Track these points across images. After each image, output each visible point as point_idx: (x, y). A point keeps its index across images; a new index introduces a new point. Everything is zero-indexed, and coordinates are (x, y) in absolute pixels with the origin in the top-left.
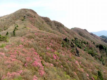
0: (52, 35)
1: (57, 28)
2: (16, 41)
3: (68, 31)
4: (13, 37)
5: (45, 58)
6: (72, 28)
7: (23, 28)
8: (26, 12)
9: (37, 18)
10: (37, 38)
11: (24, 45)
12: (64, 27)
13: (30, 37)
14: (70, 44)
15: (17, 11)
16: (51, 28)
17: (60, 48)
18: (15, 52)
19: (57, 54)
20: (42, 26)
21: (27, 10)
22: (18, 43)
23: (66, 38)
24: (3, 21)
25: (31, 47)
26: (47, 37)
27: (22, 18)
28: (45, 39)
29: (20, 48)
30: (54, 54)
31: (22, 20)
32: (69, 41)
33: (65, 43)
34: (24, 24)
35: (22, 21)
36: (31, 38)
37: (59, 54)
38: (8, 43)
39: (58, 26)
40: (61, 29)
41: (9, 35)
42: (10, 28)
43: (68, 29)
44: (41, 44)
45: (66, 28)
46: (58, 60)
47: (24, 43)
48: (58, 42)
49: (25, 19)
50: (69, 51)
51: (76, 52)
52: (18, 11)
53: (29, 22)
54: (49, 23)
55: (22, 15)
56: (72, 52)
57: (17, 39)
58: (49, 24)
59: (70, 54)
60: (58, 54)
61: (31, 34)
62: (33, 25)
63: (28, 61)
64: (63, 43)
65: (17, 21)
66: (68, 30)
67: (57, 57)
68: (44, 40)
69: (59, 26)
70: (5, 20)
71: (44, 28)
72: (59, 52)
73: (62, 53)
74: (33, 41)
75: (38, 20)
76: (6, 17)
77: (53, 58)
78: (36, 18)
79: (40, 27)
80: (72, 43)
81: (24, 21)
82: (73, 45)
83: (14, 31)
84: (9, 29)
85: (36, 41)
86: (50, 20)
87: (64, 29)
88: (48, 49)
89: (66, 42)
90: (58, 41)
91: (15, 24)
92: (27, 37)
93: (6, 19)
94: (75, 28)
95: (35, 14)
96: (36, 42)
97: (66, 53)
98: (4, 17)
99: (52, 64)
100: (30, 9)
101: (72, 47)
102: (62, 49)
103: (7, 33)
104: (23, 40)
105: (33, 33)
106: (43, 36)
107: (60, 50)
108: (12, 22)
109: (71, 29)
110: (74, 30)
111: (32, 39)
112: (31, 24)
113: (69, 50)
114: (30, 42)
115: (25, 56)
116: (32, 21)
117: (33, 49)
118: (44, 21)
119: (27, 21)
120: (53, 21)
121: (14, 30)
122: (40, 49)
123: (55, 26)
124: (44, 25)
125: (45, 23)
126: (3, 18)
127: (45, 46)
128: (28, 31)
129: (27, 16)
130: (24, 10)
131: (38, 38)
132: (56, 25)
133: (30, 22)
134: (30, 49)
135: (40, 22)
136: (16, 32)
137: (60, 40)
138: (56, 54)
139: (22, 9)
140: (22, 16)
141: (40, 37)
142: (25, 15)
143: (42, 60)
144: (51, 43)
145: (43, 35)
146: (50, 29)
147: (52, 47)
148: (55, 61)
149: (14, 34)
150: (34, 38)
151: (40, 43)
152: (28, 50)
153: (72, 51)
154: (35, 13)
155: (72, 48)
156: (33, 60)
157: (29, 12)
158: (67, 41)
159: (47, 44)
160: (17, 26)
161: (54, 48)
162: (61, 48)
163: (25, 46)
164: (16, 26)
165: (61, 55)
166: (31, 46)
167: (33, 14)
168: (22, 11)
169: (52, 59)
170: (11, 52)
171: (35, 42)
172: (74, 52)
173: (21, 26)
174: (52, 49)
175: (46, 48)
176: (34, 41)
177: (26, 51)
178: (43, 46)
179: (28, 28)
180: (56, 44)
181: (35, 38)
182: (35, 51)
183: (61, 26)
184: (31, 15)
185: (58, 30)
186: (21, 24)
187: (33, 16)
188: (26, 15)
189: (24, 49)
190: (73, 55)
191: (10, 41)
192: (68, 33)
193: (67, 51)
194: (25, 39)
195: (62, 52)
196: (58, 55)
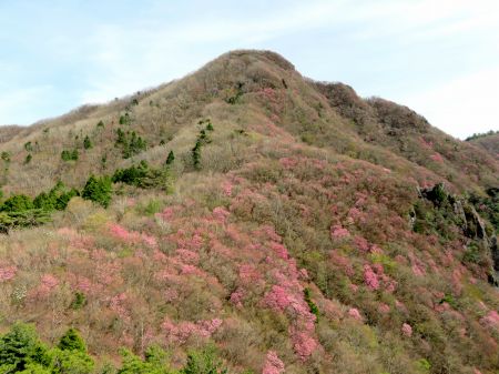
0: (360, 171)
1: (390, 134)
2: (200, 191)
3: (447, 148)
4: (189, 175)
5: (321, 277)
6: (475, 137)
7: (232, 137)
8: (248, 63)
9: (294, 91)
10: (292, 179)
11: (235, 212)
12: (426, 132)
13: (259, 177)
14: (456, 217)
15: (211, 64)
16: (359, 133)
17: (400, 236)
18: (196, 236)
19: (384, 266)
20: (316, 124)
21: (251, 58)
22: (211, 198)
23: (437, 187)
24: (158, 106)
25: (262, 218)
26: (337, 179)
27: (232, 93)
28: (325, 185)
29: (217, 224)
30: (371, 263)
31: (231, 101)
32: (452, 201)
33: (429, 214)
34: (237, 117)
35: (228, 106)
36: (265, 181)
37: (393, 264)
38: (169, 198)
39: (395, 124)
40: (412, 139)
41: (178, 164)
42: (182, 136)
43: (448, 139)
44: (306, 209)
45: (441, 133)
46: (386, 293)
47: (234, 200)
48: (391, 206)
49: (241, 98)
50: (449, 255)
51: (491, 262)
52: (216, 61)
53: (259, 110)
54: (349, 110)
55: (232, 78)
56: (466, 260)
57: (206, 181)
58: (348, 117)
59: (458, 272)
60: (387, 262)
61: (262, 163)
62: (277, 123)
63: (247, 281)
64: (418, 213)
65: (207, 106)
66: (449, 146)
67: (385, 278)
68: (324, 190)
69: (399, 123)
70: (164, 101)
71: (323, 133)
72: (393, 255)
73: (408, 259)
74: (274, 193)
75: (298, 99)
76: (167, 90)
77: (362, 281)
78: (288, 92)
79: (307, 131)
80: (469, 216)
81: (237, 105)
82: (473, 227)
83: (194, 149)
84: (176, 138)
85: (285, 196)
86: (357, 98)
87: (428, 140)
88: (341, 233)
89: (435, 205)
90: (390, 199)
91: (201, 119)
92: (246, 175)
93: (168, 97)
94: (491, 133)
95: (286, 72)
96: (284, 201)
97: (432, 261)
98: (162, 92)
99: (354, 311)
100: (267, 49)
101: (468, 233)
102: (414, 244)
103: (170, 158)
104: (229, 188)
105: (272, 156)
106: (319, 173)
107: (399, 247)
108: (188, 111)
109: (468, 139)
110: (485, 145)
111: (268, 187)
112: (266, 119)
113: (450, 252)
114: (259, 198)
115: (236, 260)
116: (271, 105)
117: (271, 230)
118: (325, 102)
119: (250, 105)
120: (369, 102)
121: (194, 146)
122: (301, 235)
123: (380, 125)
124: (324, 120)
125: (330, 113)
126: (156, 95)
127: (325, 219)
128: (253, 147)
129: (249, 83)
130: (241, 54)
131: (296, 181)
132: (383, 121)
133: (264, 109)
134: (256, 229)
135: (306, 107)
136: (204, 151)
137: (403, 197)
138: (378, 265)
139: (232, 55)
140: (231, 83)
141: (303, 177)
142: (242, 79)
143: (307, 286)
144: (354, 210)
145: (320, 166)
146: (357, 141)
147: (359, 228)
148: (374, 296)
149: (195, 162)
150: (275, 182)
151: (302, 206)
152: (250, 233)
153: (467, 254)
154: (286, 66)
155: (469, 241)
156: (266, 278)
157: (260, 65)
158: (441, 200)
159: (336, 214)
160: (209, 128)
161: (370, 234)
162: (408, 234)
163: (238, 215)
164: (205, 125)
165: (404, 269)
166: (263, 216)
167: (276, 73)
168: (232, 61)
169: (356, 288)
170: (181, 235)
171: (281, 200)
172: (483, 265)
173: (223, 128)
174: (358, 236)
175: (329, 228)
176: (276, 194)
177: (239, 237)
178: (315, 221)
179: (255, 135)
180: (379, 215)
181: (280, 181)
182: (280, 239)
183: (412, 124)
184: (267, 76)
185: (396, 146)
186: (226, 118)
187: (277, 80)
188: (248, 76)
189: (231, 229)
190: (474, 280)
191: (177, 189)
192: (449, 158)
193: (440, 254)
194: (238, 182)
195: (411, 255)
196: (388, 270)
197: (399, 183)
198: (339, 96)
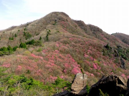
0: (89, 41)
1: (93, 33)
2: (51, 46)
4: (46, 42)
5: (83, 66)
6: (113, 34)
7: (56, 33)
8: (57, 15)
9: (69, 22)
10: (73, 43)
11: (60, 51)
12: (102, 33)
13: (65, 43)
14: (112, 52)
15: (47, 15)
16: (86, 33)
17: (100, 57)
18: (52, 57)
20: (75, 30)
21: (58, 14)
22: (54, 47)
23: (107, 45)
24: (34, 26)
25: (67, 53)
26: (84, 43)
27: (54, 22)
28: (81, 44)
29: (57, 54)
30: (94, 63)
31: (54, 25)
32: (111, 48)
33: (106, 51)
34: (56, 28)
35: (53, 26)
37: (99, 63)
38: (43, 48)
39: (94, 31)
40: (99, 34)
41: (43, 40)
42: (42, 33)
43: (107, 34)
44: (78, 50)
45: (105, 33)
46: (99, 70)
47: (60, 48)
48: (97, 50)
49: (56, 24)
50: (111, 61)
51: (121, 62)
52: (49, 14)
53: (61, 27)
54: (83, 27)
57: (52, 44)
58: (83, 29)
59: (114, 65)
61: (65, 39)
62: (66, 30)
63: (67, 67)
64: (103, 51)
65: (48, 26)
66: (107, 36)
67: (98, 66)
68: (81, 46)
70: (36, 25)
71: (77, 33)
72: (99, 61)
73: (103, 62)
74: (69, 46)
75: (70, 24)
76: (36, 22)
77: (93, 67)
78: (68, 22)
79: (73, 32)
80: (115, 52)
81: (55, 25)
82: (116, 54)
83: (47, 36)
85: (72, 47)
86: (85, 24)
87: (102, 35)
88: (87, 56)
89: (107, 49)
90: (97, 48)
91: (46, 29)
92: (61, 42)
93: (37, 24)
94: (117, 33)
95: (67, 17)
97: (108, 62)
99: (92, 74)
100: (62, 12)
101: (115, 56)
102: (103, 58)
103: (40, 39)
104: (58, 45)
105: (67, 37)
106: (79, 42)
107: (100, 59)
108: (42, 27)
109: (111, 35)
110: (115, 36)
111: (67, 45)
112: (63, 29)
114: (66, 48)
115: (63, 62)
116: (64, 26)
117: (70, 55)
118: (77, 25)
119: (59, 26)
120: (88, 25)
122: (77, 56)
123: (91, 31)
124: (77, 29)
125: (78, 28)
126: (33, 23)
127: (82, 53)
128: (62, 35)
129: (58, 20)
130: (55, 13)
132: (91, 30)
134: (67, 55)
135: (73, 26)
136: (49, 36)
137: (100, 47)
138: (96, 63)
139: (53, 13)
140: (53, 20)
141: (76, 43)
142: (56, 19)
143: (81, 68)
144: (89, 50)
145: (79, 40)
147: (90, 55)
148: (96, 71)
149: (47, 39)
150: (69, 44)
152: (65, 56)
153: (115, 61)
155: (116, 58)
156: (71, 67)
157: (60, 15)
158: (109, 48)
159: (85, 51)
160: (49, 31)
161: (94, 56)
162: (102, 56)
165: (102, 64)
167: (65, 17)
168: (53, 14)
169: (92, 69)
170: (49, 57)
172: (119, 63)
173: (53, 31)
174: (90, 57)
175: (83, 55)
177: (63, 57)
178: (80, 53)
179: (62, 33)
180: (95, 52)
182: (72, 57)
183: (99, 31)
184: (63, 18)
185: (95, 36)
186: (53, 29)
187: (65, 19)
188: (58, 18)
189: (60, 55)
191: (45, 46)
192: (108, 39)
193: (109, 61)
194: (60, 44)
197: (99, 44)
198: (80, 23)
